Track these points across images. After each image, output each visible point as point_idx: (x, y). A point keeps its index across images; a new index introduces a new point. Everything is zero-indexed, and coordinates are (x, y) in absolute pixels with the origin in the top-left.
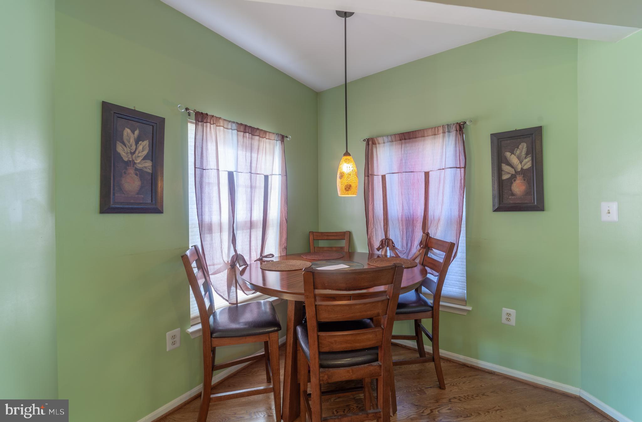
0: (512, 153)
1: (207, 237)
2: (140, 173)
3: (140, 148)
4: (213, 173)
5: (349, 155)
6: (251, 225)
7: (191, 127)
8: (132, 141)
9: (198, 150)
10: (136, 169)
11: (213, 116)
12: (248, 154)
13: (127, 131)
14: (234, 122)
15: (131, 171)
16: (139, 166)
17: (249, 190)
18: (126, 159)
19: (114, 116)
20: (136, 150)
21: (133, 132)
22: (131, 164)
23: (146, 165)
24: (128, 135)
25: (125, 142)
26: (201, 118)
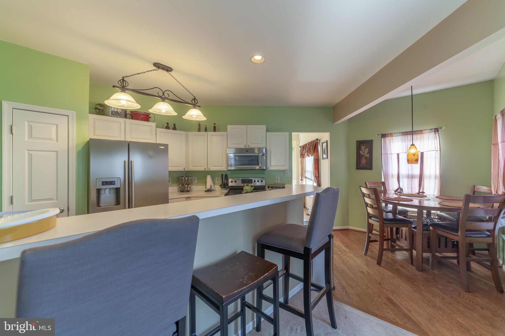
1: (387, 178)
2: (366, 158)
6: (412, 177)
8: (364, 149)
11: (388, 134)
14: (400, 133)
15: (363, 158)
16: (366, 156)
18: (362, 155)
19: (360, 144)
20: (365, 151)
21: (364, 147)
22: (363, 155)
23: (368, 155)
24: (363, 148)
25: (362, 150)
26: (384, 136)
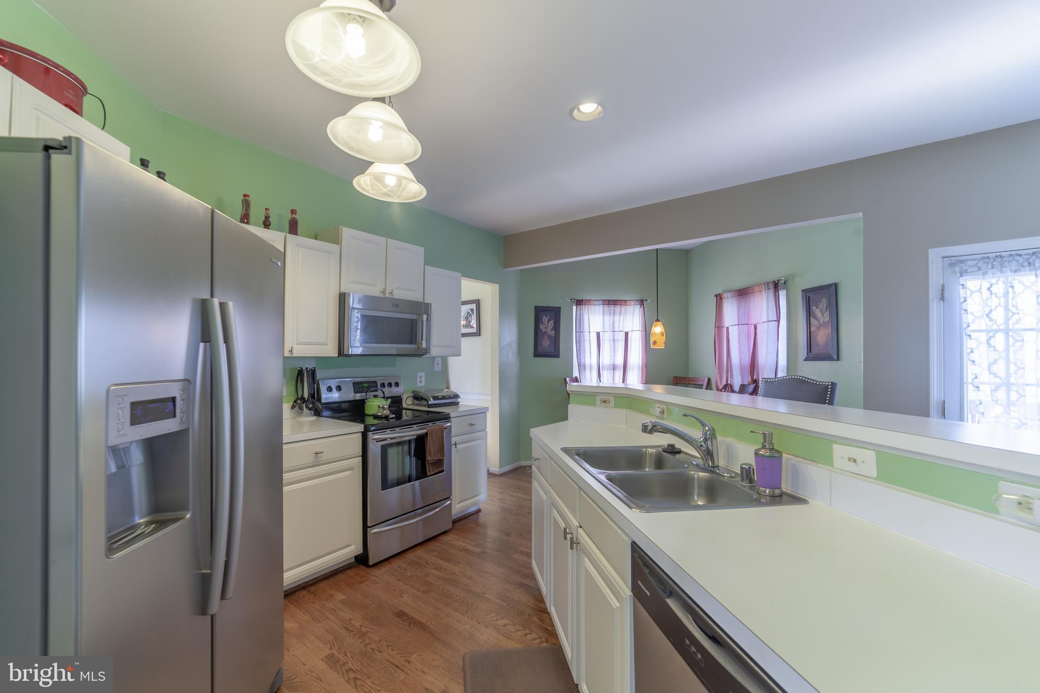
0: (817, 307)
1: (582, 371)
2: (549, 337)
3: (550, 325)
4: (587, 334)
5: (659, 321)
6: (614, 368)
7: (574, 308)
8: (546, 322)
9: (578, 322)
10: (548, 336)
11: (586, 300)
12: (612, 318)
13: (544, 317)
14: (600, 300)
15: (546, 336)
16: (549, 334)
17: (612, 342)
18: (544, 331)
19: (540, 312)
20: (547, 325)
21: (547, 317)
22: (546, 333)
23: (553, 332)
24: (545, 319)
25: (544, 323)
26: (579, 303)
